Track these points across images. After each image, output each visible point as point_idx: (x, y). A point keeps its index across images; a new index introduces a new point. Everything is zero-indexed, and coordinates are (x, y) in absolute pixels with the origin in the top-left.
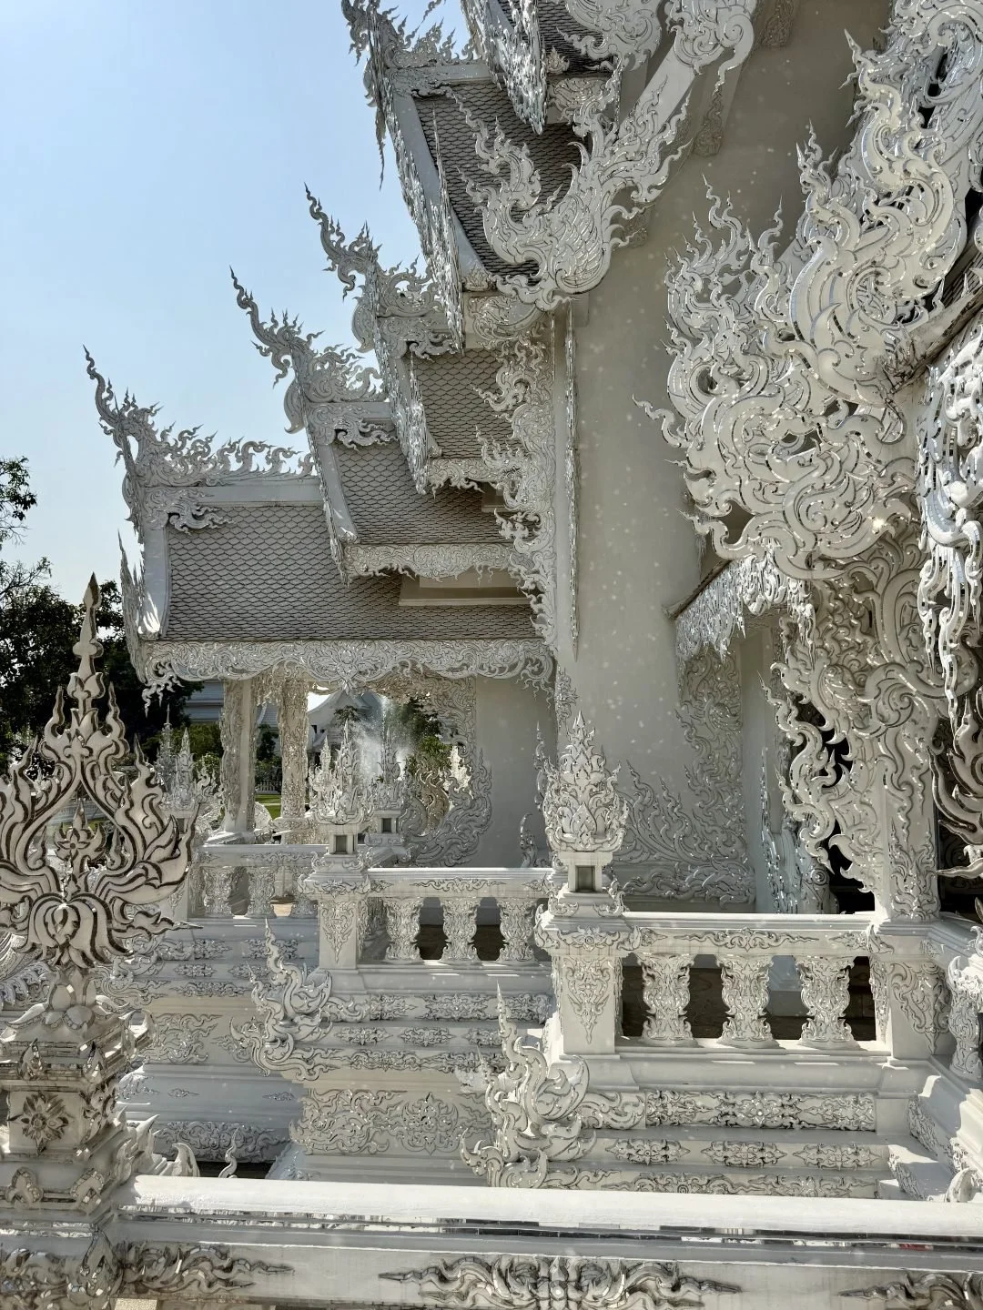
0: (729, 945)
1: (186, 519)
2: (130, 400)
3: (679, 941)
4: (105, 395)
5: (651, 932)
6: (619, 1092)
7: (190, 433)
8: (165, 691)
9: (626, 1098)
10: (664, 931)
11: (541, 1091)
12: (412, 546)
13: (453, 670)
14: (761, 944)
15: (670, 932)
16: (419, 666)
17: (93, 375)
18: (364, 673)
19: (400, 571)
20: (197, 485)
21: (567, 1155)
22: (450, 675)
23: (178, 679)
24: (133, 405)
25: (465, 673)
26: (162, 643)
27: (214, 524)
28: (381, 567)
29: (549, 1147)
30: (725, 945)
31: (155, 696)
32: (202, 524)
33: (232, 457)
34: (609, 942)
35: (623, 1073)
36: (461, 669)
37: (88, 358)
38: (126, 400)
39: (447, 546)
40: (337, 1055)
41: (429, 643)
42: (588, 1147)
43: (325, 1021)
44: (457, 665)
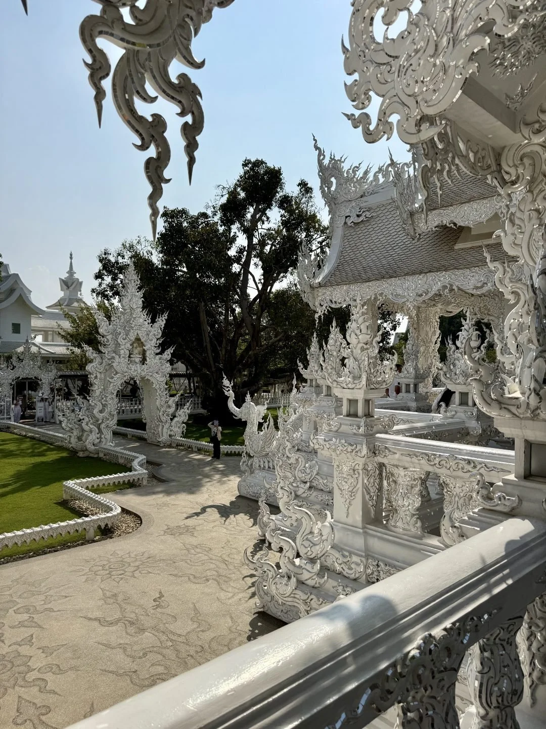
0: (437, 465)
1: (354, 219)
2: (332, 157)
3: (404, 458)
4: (322, 157)
5: (386, 448)
6: (351, 553)
7: (357, 167)
8: (324, 314)
9: (355, 559)
10: (395, 449)
11: (305, 538)
12: (455, 206)
13: (477, 288)
14: (463, 468)
15: (399, 450)
16: (454, 287)
17: (317, 148)
18: (421, 295)
19: (448, 225)
20: (362, 197)
21: (311, 583)
22: (474, 292)
23: (330, 307)
24: (334, 159)
25: (485, 289)
26: (322, 288)
27: (366, 218)
28: (436, 224)
29: (301, 574)
30: (435, 464)
31: (320, 317)
32: (361, 219)
33: (380, 176)
34: (349, 450)
35: (358, 542)
36: (482, 287)
37: (315, 140)
38: (331, 158)
39: (478, 201)
40: (312, 507)
41: (461, 271)
42: (322, 581)
43: (310, 487)
44: (479, 285)
